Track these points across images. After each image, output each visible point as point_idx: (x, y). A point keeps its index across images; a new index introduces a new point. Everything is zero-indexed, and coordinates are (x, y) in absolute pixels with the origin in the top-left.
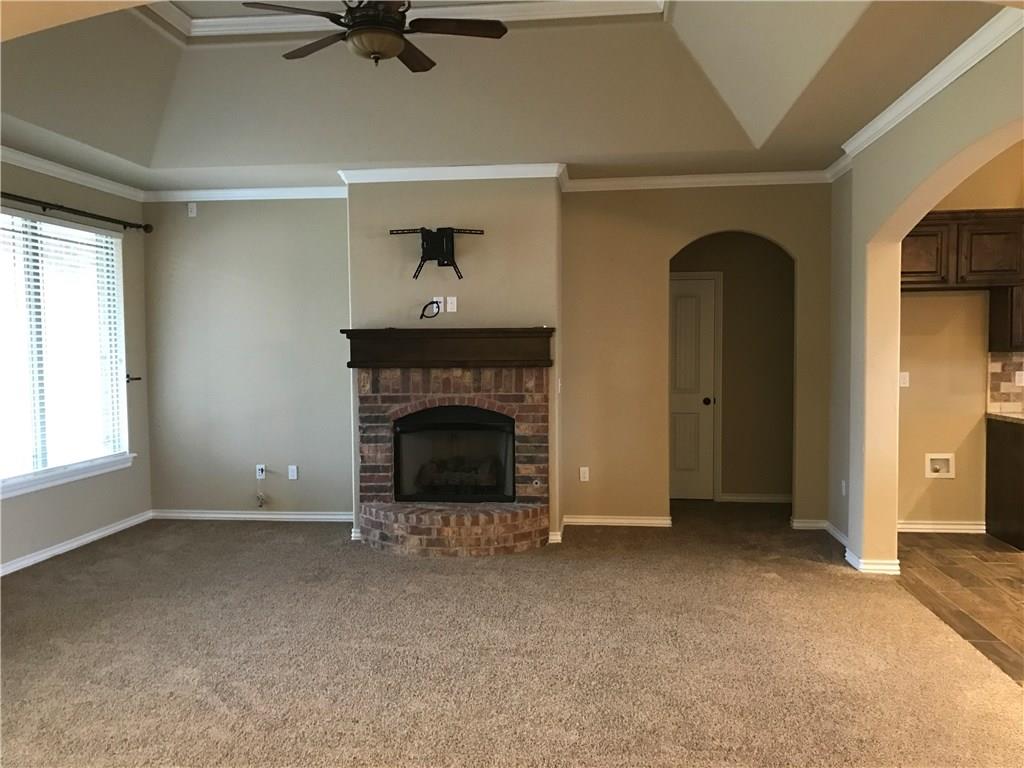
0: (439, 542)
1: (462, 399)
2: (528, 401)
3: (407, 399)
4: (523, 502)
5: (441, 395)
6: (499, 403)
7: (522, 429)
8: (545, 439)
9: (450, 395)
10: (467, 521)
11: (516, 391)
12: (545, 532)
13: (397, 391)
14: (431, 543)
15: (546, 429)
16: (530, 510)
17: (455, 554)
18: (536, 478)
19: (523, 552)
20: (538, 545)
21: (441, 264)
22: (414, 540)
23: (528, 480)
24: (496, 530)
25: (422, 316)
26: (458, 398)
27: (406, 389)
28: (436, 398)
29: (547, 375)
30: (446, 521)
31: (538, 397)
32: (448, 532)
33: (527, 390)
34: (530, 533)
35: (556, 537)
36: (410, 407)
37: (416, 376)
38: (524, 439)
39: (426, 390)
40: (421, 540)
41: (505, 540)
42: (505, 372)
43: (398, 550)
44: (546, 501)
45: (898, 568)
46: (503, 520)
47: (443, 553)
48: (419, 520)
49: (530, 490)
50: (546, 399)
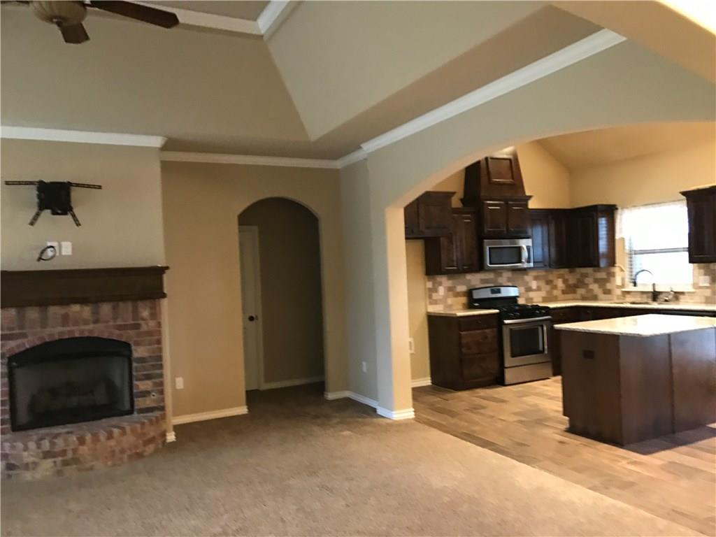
0: (76, 460)
1: (82, 332)
2: (144, 328)
3: (24, 336)
4: (142, 413)
5: (60, 329)
6: (117, 332)
7: (139, 352)
8: (160, 358)
9: (68, 329)
10: (102, 436)
11: (133, 320)
12: (164, 435)
13: (13, 329)
14: (65, 463)
15: (160, 350)
16: (154, 418)
17: (91, 468)
18: (153, 391)
19: (151, 455)
20: (160, 446)
21: (54, 213)
22: (48, 463)
23: (146, 394)
24: (129, 439)
25: (40, 259)
26: (77, 331)
27: (22, 327)
28: (55, 331)
29: (159, 305)
30: (82, 441)
31: (152, 323)
32: (84, 450)
33: (143, 319)
34: (154, 438)
35: (171, 437)
36: (27, 343)
37: (33, 314)
38: (142, 360)
39: (44, 326)
40: (55, 462)
41: (136, 447)
42: (121, 305)
43: (28, 476)
44: (162, 408)
45: (413, 413)
46: (133, 431)
47: (79, 470)
48: (53, 444)
49: (148, 402)
50: (159, 325)
